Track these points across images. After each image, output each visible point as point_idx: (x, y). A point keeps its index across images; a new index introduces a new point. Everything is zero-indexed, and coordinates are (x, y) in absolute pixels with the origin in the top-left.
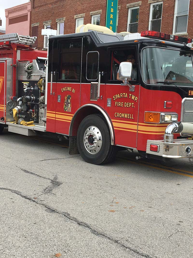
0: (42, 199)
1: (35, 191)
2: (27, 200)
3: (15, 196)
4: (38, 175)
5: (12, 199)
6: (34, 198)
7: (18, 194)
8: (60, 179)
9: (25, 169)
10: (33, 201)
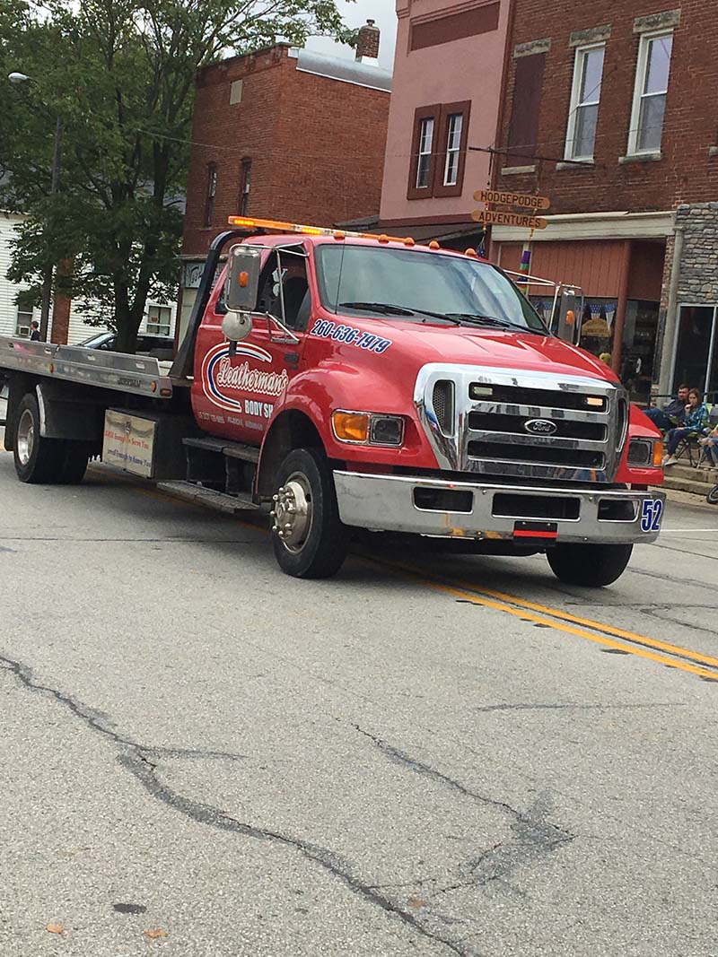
0: (451, 914)
1: (421, 863)
2: (375, 910)
3: (318, 877)
4: (452, 783)
5: (298, 892)
6: (410, 899)
7: (335, 871)
8: (564, 814)
9: (394, 745)
10: (403, 914)
